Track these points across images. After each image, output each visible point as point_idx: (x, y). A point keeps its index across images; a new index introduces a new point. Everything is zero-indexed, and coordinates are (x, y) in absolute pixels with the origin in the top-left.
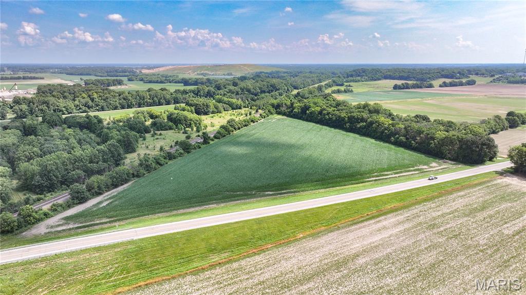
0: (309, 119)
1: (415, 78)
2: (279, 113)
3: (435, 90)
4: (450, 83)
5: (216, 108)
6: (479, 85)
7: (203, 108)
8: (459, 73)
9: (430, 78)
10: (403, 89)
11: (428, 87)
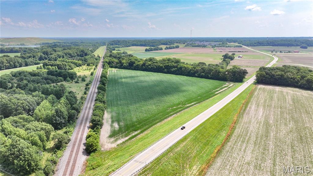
0: (136, 69)
1: (149, 45)
2: (112, 67)
3: (163, 51)
4: (169, 47)
5: (70, 67)
6: (181, 48)
7: (64, 67)
8: (169, 42)
9: (156, 45)
10: (150, 51)
11: (160, 50)
